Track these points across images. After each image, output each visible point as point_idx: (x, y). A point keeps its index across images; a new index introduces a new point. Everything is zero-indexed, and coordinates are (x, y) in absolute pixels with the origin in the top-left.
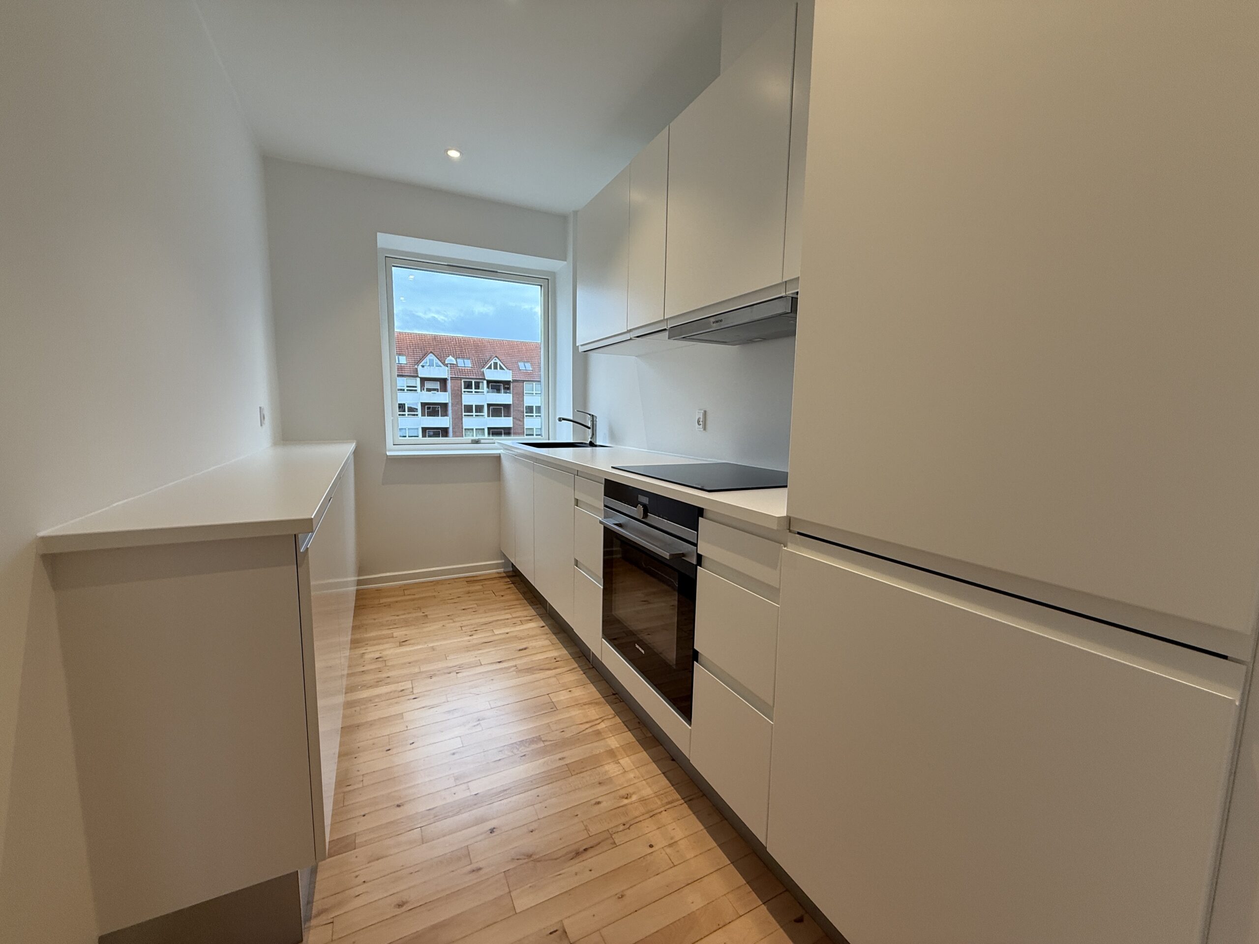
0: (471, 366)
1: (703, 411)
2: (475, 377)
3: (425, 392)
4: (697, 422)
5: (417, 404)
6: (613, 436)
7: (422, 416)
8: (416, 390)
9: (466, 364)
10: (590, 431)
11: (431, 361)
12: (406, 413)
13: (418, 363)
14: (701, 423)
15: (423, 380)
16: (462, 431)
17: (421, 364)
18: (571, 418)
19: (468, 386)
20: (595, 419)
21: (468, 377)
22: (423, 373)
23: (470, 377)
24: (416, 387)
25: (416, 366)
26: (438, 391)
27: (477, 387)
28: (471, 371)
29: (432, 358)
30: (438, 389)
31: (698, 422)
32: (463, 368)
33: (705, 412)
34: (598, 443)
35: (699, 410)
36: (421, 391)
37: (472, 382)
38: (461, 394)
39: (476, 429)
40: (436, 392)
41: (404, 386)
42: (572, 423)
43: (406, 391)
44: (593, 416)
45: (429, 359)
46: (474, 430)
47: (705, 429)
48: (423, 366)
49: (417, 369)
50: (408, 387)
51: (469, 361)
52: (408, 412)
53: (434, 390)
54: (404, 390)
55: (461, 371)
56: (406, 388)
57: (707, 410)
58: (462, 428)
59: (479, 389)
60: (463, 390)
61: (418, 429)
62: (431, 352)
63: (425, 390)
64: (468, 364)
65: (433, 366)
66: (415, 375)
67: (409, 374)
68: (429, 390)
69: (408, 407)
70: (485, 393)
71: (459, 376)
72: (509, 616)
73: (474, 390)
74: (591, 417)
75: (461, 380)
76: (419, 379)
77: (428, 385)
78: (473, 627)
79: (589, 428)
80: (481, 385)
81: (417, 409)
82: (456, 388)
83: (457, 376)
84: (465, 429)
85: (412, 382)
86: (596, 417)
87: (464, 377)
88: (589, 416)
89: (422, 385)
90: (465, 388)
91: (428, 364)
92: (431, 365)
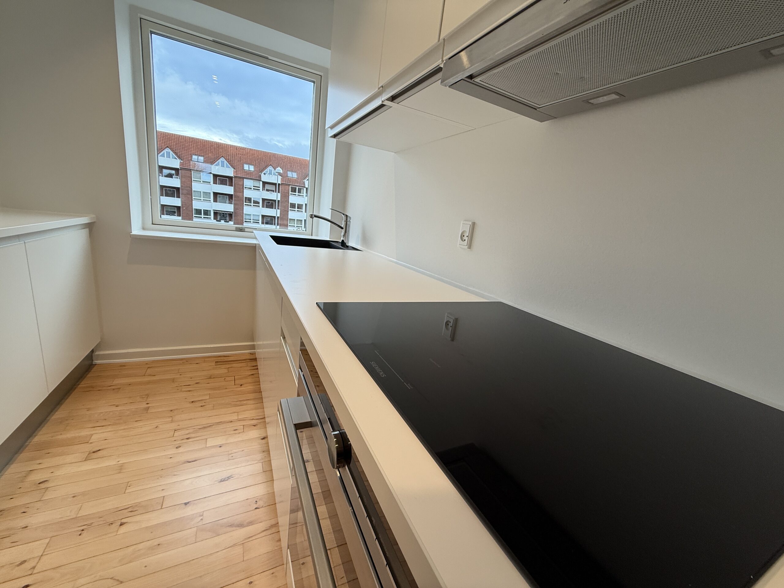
0: (296, 177)
1: (470, 223)
2: (298, 185)
3: (265, 192)
4: (460, 238)
5: (259, 199)
6: (365, 239)
7: (262, 207)
8: (259, 190)
9: (292, 175)
10: (343, 231)
11: (271, 171)
12: (252, 204)
13: (261, 172)
14: (465, 238)
15: (264, 183)
16: (288, 220)
17: (263, 172)
18: (329, 218)
19: (294, 190)
20: (348, 219)
21: (294, 184)
22: (264, 178)
23: (295, 184)
24: (259, 187)
25: (260, 173)
26: (274, 192)
27: (299, 192)
28: (296, 181)
29: (271, 169)
30: (274, 191)
31: (462, 236)
32: (291, 178)
33: (474, 224)
34: (350, 244)
35: (466, 221)
36: (263, 190)
37: (296, 188)
38: (289, 195)
39: (297, 220)
40: (272, 192)
41: (251, 186)
42: (330, 223)
43: (252, 189)
44: (347, 216)
45: (269, 170)
46: (296, 220)
47: (470, 246)
48: (265, 174)
49: (260, 175)
50: (254, 186)
51: (296, 173)
52: (253, 203)
53: (271, 191)
54: (251, 188)
55: (290, 180)
56: (253, 188)
57: (476, 222)
58: (288, 218)
59: (300, 193)
60: (290, 193)
61: (259, 215)
62: (271, 165)
63: (265, 190)
64: (295, 175)
65: (272, 174)
66: (259, 179)
67: (255, 178)
68: (268, 190)
69: (253, 200)
70: (305, 196)
71: (288, 183)
72: (234, 417)
73: (297, 194)
74: (345, 217)
75: (289, 186)
76: (261, 182)
77: (267, 187)
78: (187, 432)
79: (342, 228)
80: (302, 190)
81: (259, 202)
82: (285, 191)
83: (287, 183)
84: (290, 219)
85: (257, 184)
86: (350, 218)
87: (292, 184)
88: (343, 216)
89: (264, 186)
90: (292, 191)
91: (268, 173)
92: (270, 173)
